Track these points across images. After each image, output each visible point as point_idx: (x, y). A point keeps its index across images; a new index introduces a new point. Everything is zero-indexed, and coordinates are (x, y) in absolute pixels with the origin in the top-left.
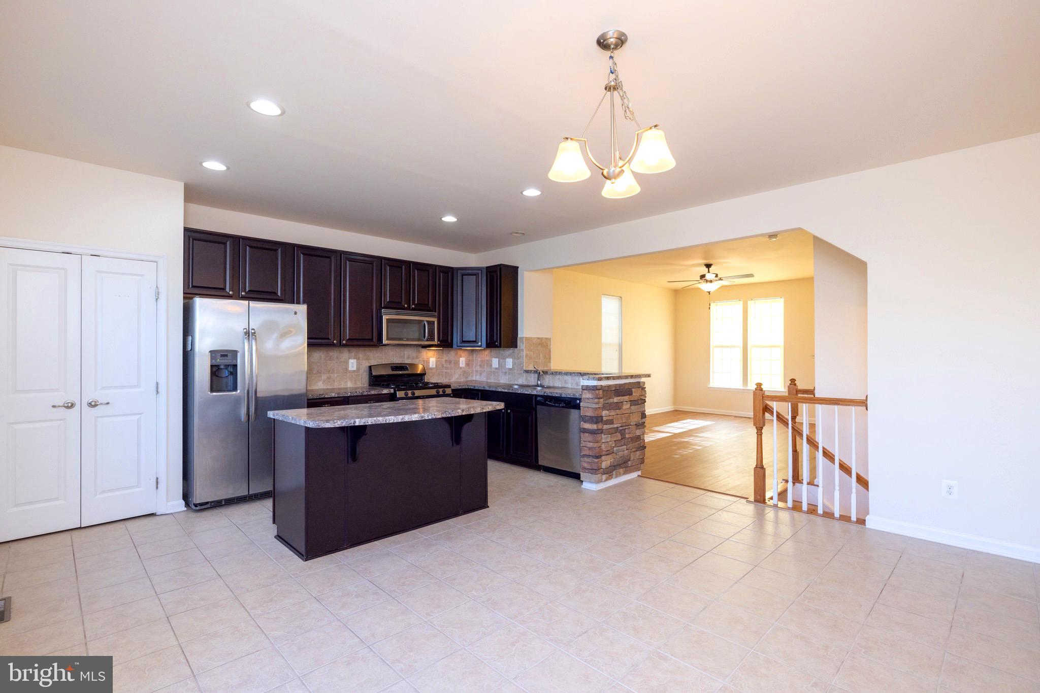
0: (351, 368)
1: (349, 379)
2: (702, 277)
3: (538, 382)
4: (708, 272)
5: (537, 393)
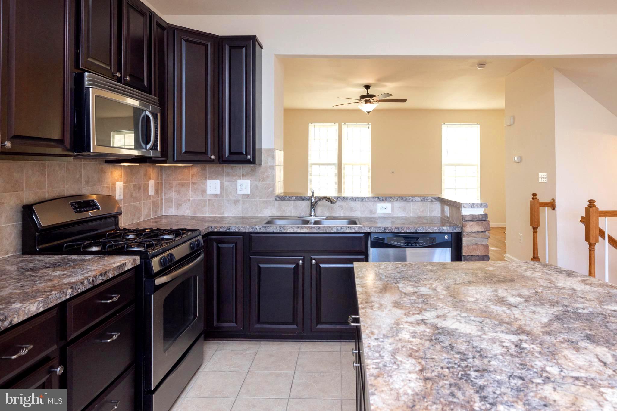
2: (362, 97)
3: (311, 212)
4: (368, 93)
5: (372, 230)
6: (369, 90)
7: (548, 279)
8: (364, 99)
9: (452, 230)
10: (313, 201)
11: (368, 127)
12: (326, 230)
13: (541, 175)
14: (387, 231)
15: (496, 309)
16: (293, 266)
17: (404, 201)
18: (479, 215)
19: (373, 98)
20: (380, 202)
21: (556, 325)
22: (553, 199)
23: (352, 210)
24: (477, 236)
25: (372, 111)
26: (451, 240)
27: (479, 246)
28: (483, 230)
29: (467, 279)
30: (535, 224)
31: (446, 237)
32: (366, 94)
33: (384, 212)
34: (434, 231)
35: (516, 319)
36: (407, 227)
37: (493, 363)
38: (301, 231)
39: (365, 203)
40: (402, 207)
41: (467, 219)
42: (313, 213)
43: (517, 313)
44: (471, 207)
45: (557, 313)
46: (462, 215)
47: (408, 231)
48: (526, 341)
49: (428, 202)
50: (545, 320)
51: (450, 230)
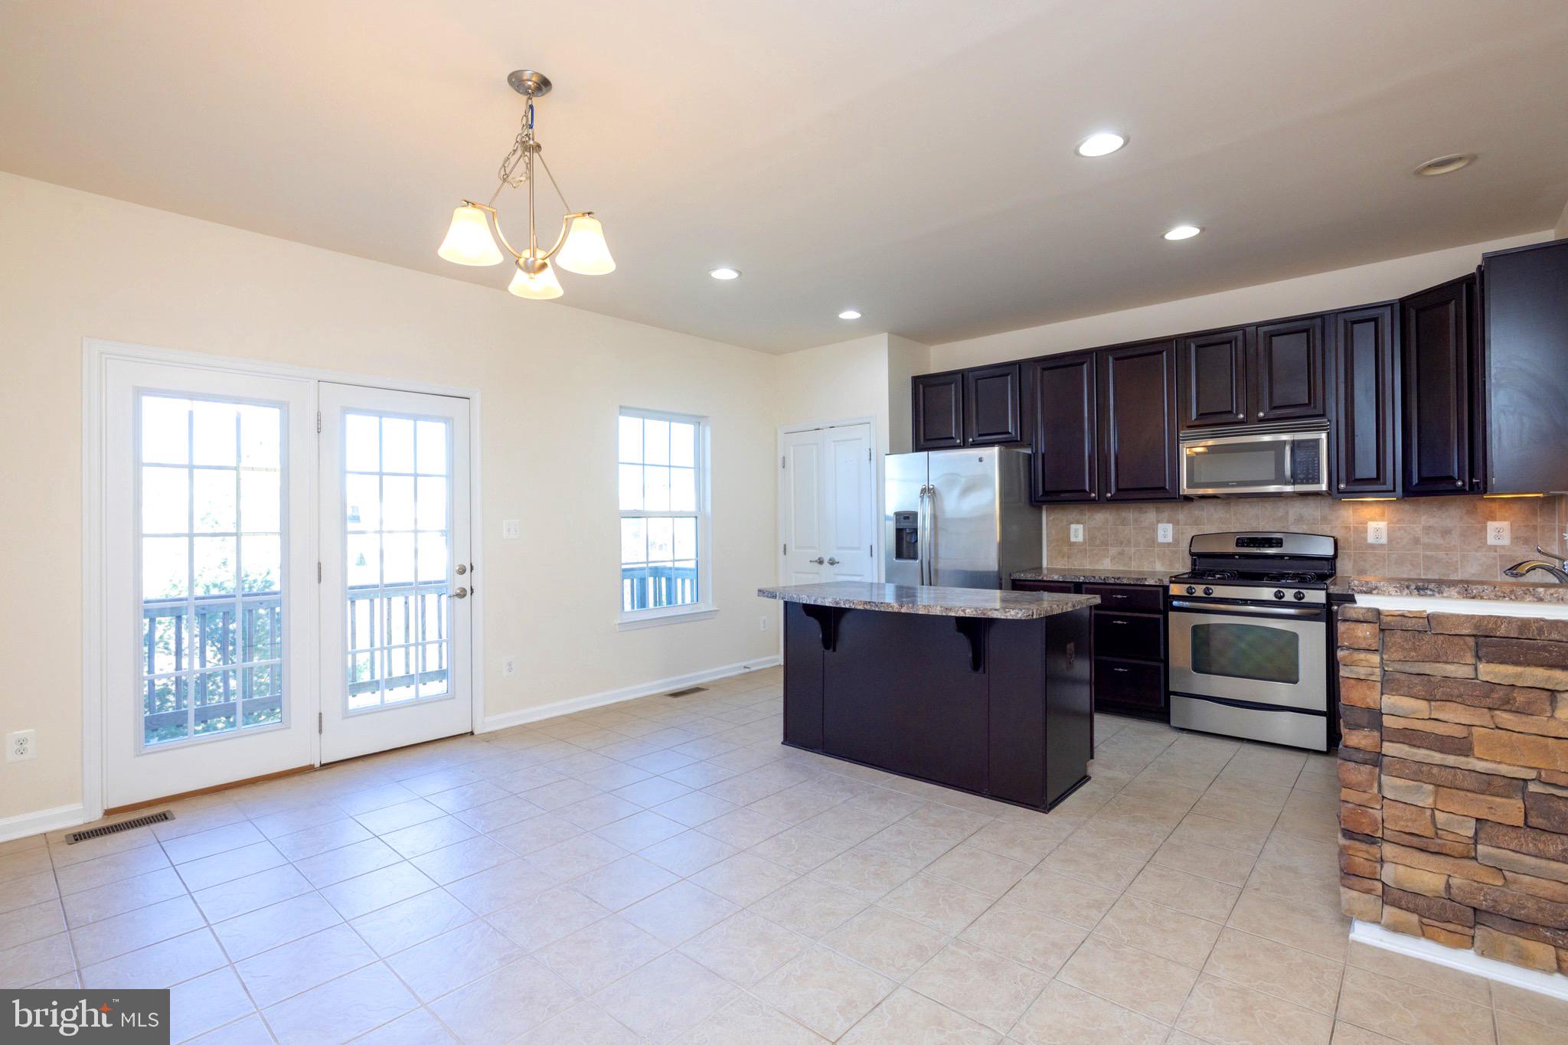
0: (1161, 539)
1: (1159, 557)
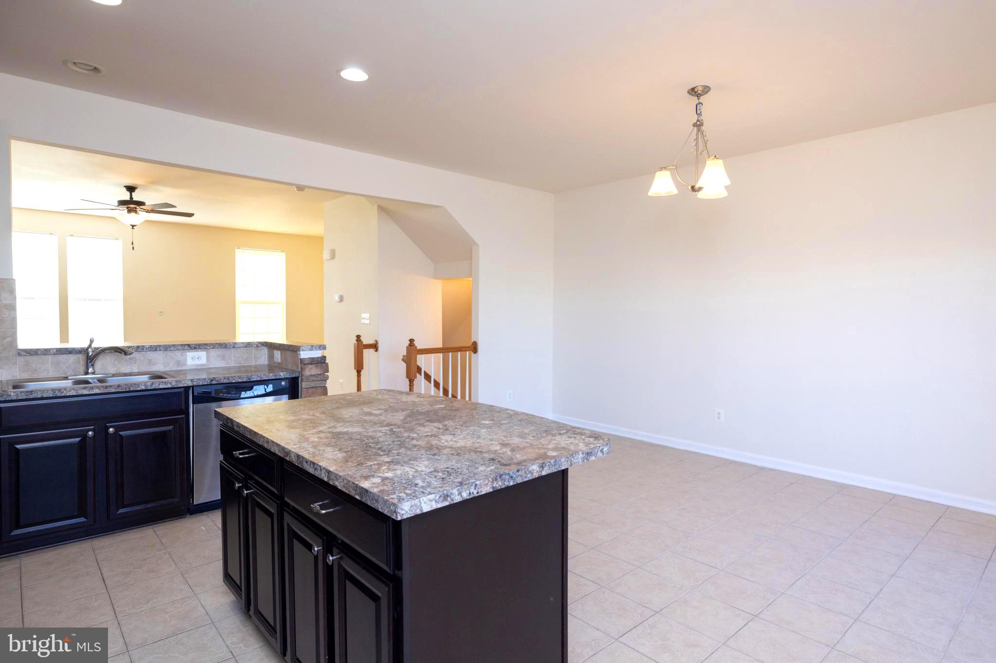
2: (122, 203)
3: (88, 369)
4: (131, 197)
5: (194, 383)
6: (133, 193)
7: (395, 398)
8: (126, 206)
9: (290, 375)
10: (90, 354)
11: (133, 247)
12: (129, 388)
13: (363, 315)
14: (214, 382)
15: (368, 418)
16: (78, 439)
17: (223, 348)
18: (317, 358)
19: (141, 207)
20: (191, 351)
21: (408, 419)
22: (376, 341)
23: (150, 362)
24: (315, 379)
25: (140, 224)
26: (288, 386)
27: (318, 388)
28: (322, 373)
29: (334, 406)
30: (359, 367)
31: (283, 383)
32: (129, 199)
33: (197, 362)
34: (270, 378)
35: (384, 421)
36: (238, 376)
37: (380, 439)
38: (90, 393)
39: (169, 353)
40: (220, 355)
41: (306, 362)
42: (90, 370)
43: (383, 418)
44: (310, 350)
45: (407, 414)
46: (301, 359)
47: (240, 380)
48: (395, 428)
49: (253, 348)
50: (402, 418)
51: (288, 376)
